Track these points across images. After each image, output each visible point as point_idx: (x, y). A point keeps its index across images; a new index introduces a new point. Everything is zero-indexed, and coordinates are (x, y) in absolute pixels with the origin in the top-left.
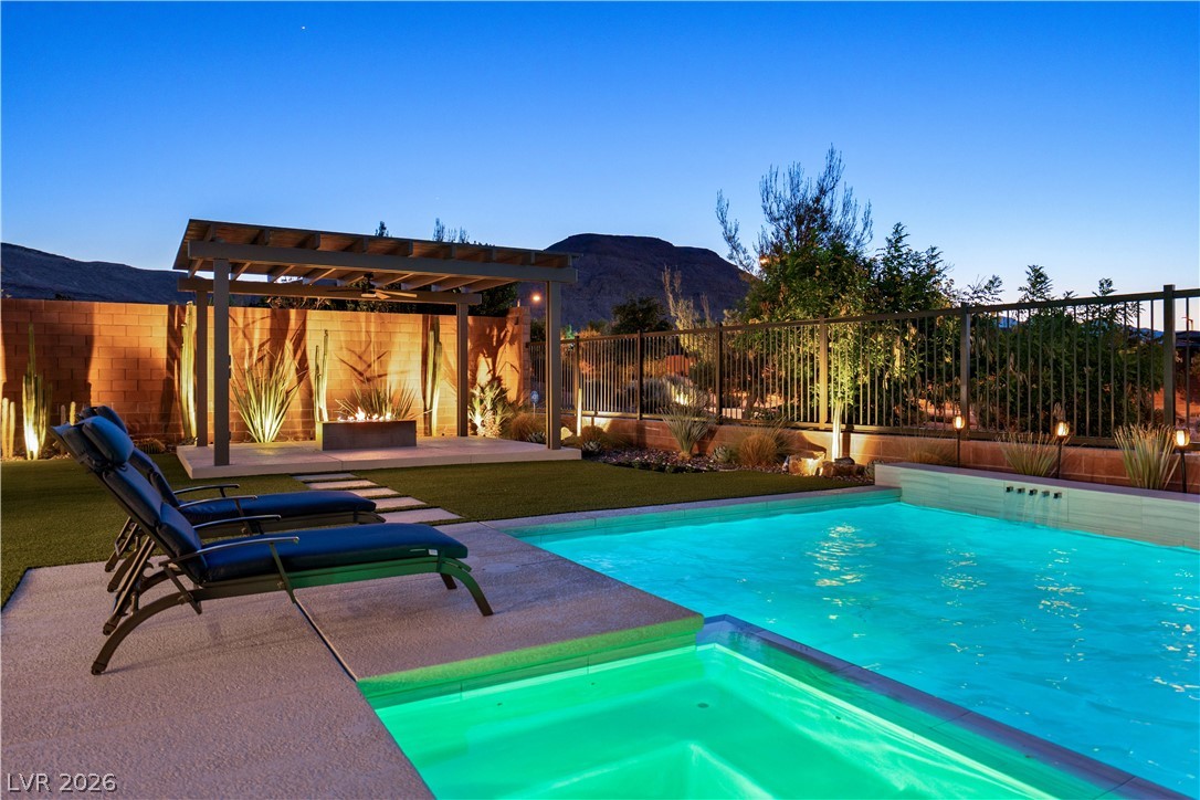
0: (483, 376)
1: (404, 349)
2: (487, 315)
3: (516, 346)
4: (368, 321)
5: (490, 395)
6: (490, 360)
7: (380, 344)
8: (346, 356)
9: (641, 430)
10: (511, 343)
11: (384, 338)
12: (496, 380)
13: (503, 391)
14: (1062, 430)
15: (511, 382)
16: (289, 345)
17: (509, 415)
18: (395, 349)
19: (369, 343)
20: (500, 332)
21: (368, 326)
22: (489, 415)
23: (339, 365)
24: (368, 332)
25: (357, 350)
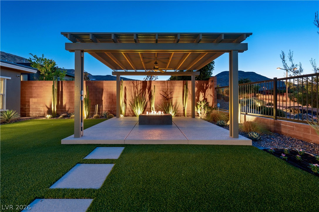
0: (201, 98)
1: (178, 91)
2: (202, 80)
3: (212, 89)
5: (203, 104)
6: (203, 93)
7: (171, 89)
8: (161, 93)
9: (277, 125)
10: (210, 88)
11: (172, 88)
12: (205, 99)
13: (208, 103)
15: (210, 100)
16: (147, 90)
17: (209, 111)
18: (175, 91)
19: (168, 89)
20: (206, 85)
21: (167, 84)
22: (203, 111)
23: (160, 95)
24: (167, 86)
25: (164, 91)
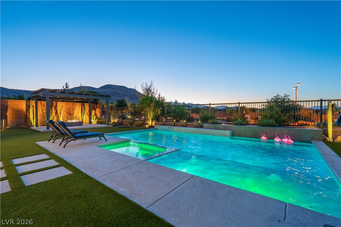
1: (78, 109)
2: (94, 103)
3: (99, 109)
4: (70, 104)
5: (95, 117)
6: (94, 111)
7: (73, 108)
8: (66, 110)
9: (122, 122)
10: (99, 108)
11: (74, 107)
12: (95, 114)
13: (97, 116)
14: (175, 121)
15: (98, 114)
16: (53, 108)
17: (98, 120)
18: (76, 109)
19: (70, 108)
20: (96, 106)
21: (70, 105)
22: (95, 120)
23: (64, 112)
24: (70, 106)
25: (68, 109)
